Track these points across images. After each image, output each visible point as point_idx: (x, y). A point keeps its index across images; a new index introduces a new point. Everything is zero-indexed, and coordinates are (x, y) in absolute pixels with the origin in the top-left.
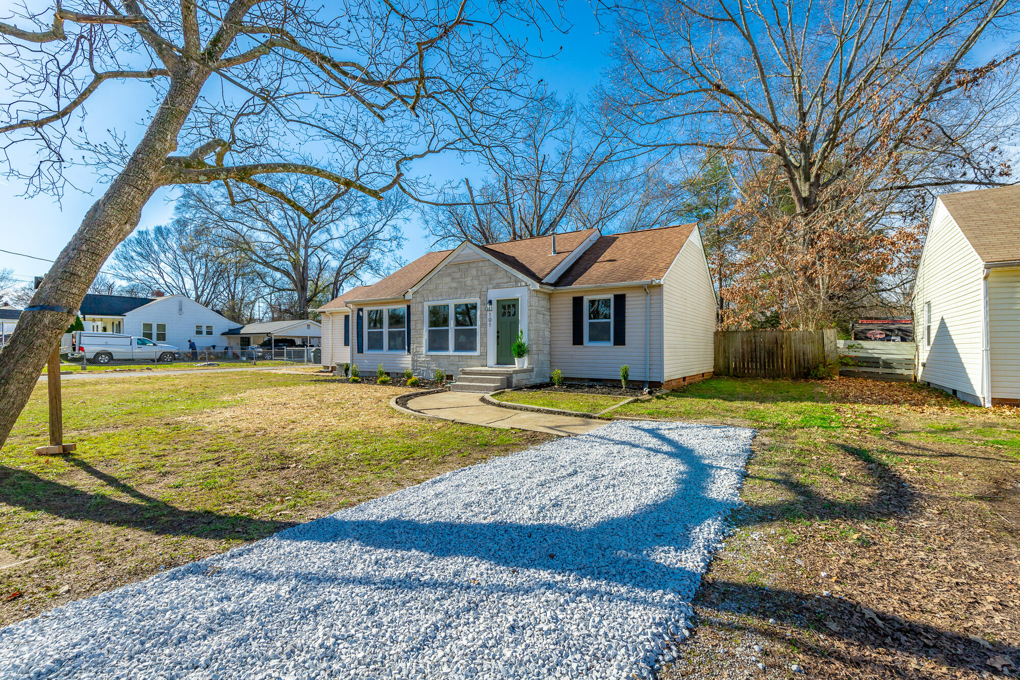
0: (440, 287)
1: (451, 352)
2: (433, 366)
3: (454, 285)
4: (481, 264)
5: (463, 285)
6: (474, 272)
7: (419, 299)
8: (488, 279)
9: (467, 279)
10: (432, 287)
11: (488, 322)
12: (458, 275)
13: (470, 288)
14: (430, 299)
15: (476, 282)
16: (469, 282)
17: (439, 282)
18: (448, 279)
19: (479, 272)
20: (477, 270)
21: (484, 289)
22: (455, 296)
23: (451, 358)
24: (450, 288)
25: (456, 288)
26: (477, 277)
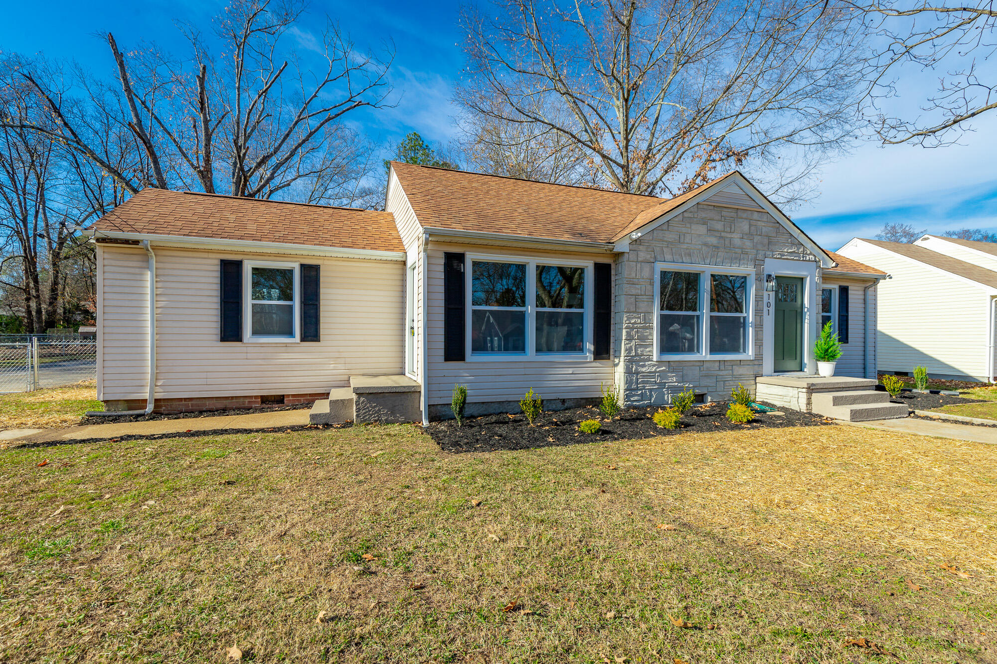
0: (687, 240)
1: (704, 354)
2: (673, 380)
3: (713, 240)
4: (756, 216)
5: (727, 242)
6: (746, 227)
7: (643, 255)
8: (766, 241)
9: (733, 235)
10: (670, 236)
11: (765, 309)
12: (719, 226)
13: (739, 251)
14: (668, 257)
15: (748, 243)
16: (737, 242)
17: (684, 230)
18: (702, 229)
19: (753, 228)
20: (750, 225)
21: (760, 257)
22: (714, 260)
23: (706, 365)
24: (706, 244)
25: (717, 247)
26: (750, 235)
